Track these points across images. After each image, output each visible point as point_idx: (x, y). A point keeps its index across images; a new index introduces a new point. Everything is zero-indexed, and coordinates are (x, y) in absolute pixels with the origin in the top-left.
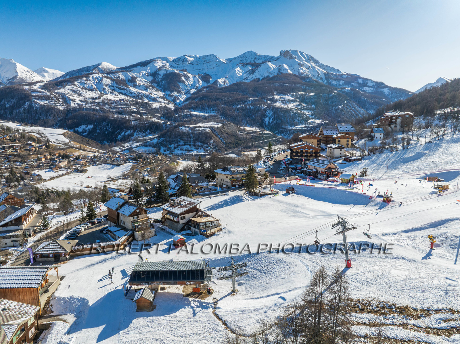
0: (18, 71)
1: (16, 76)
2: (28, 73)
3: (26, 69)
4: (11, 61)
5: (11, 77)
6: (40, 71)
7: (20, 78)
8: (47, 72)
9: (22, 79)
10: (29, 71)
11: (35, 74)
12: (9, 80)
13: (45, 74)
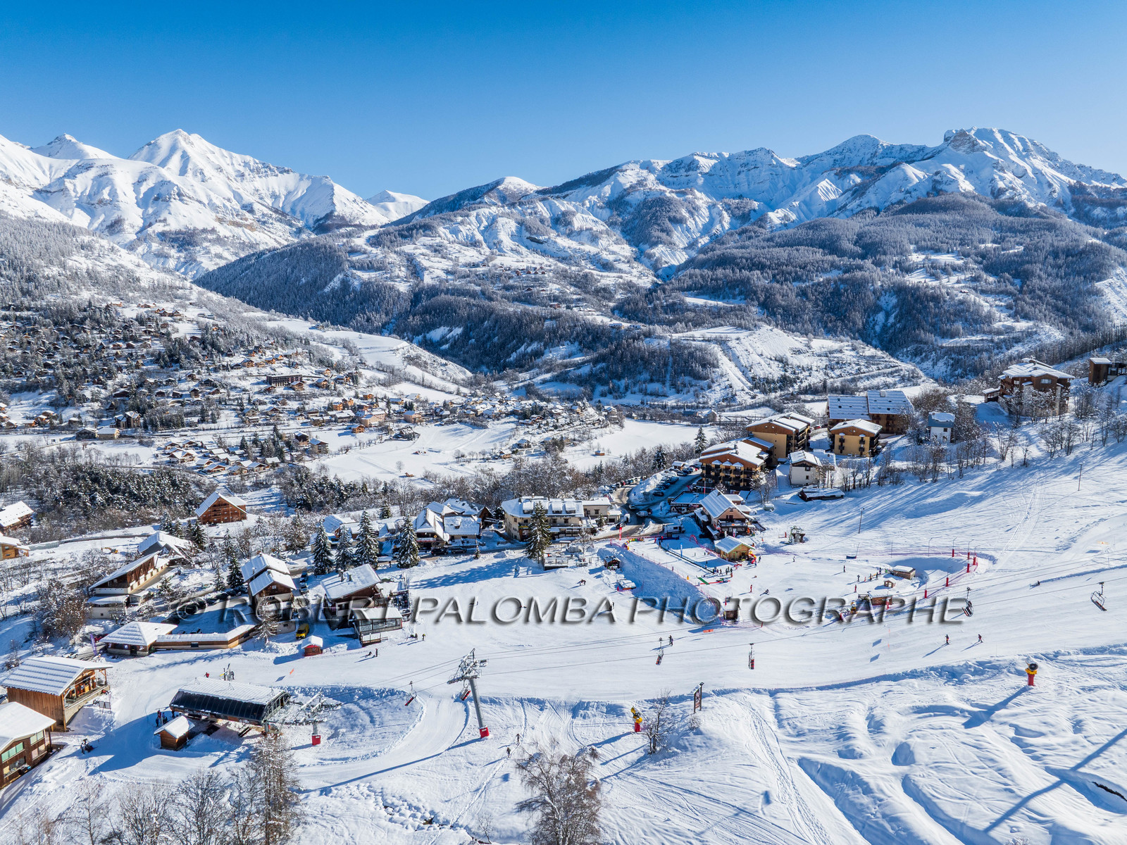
0: (335, 201)
1: (332, 212)
2: (355, 205)
3: (352, 196)
4: (324, 181)
5: (323, 215)
6: (380, 199)
7: (338, 216)
8: (393, 200)
9: (343, 218)
10: (359, 199)
11: (370, 207)
12: (318, 220)
13: (390, 205)
